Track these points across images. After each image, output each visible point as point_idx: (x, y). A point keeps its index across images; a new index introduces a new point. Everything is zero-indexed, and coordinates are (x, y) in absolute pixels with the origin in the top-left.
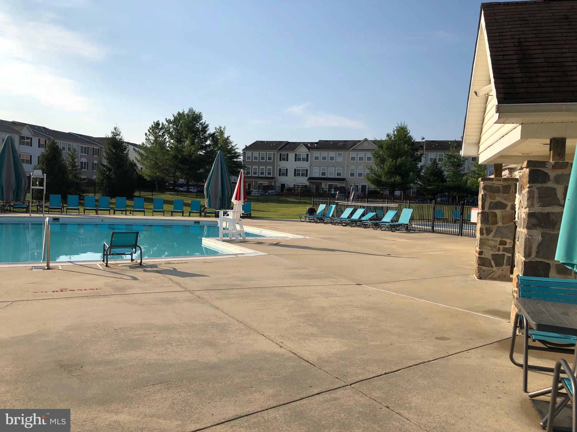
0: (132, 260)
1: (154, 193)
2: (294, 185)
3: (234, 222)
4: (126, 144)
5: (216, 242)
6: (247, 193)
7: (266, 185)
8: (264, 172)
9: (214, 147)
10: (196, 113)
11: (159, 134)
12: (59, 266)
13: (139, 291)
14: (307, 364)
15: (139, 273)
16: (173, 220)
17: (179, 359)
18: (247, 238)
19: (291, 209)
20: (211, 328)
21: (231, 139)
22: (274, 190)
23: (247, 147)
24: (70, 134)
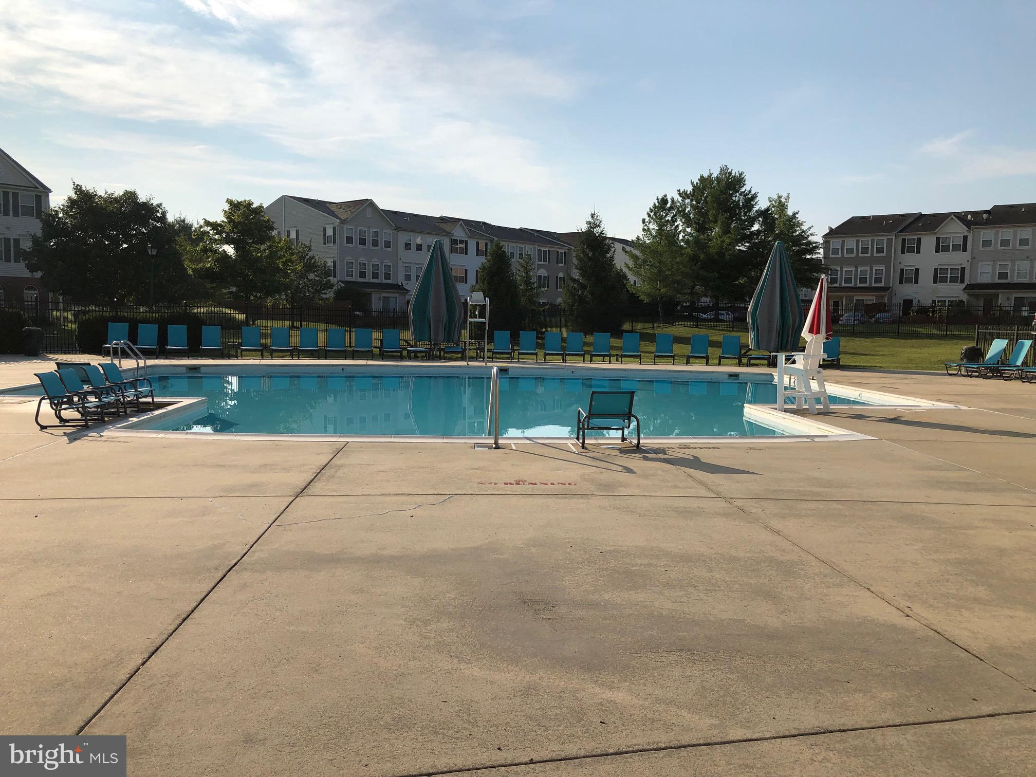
0: (623, 439)
1: (655, 325)
2: (934, 301)
3: (806, 375)
4: (611, 242)
5: (770, 412)
6: (833, 319)
7: (871, 303)
8: (868, 276)
9: (768, 234)
10: (733, 174)
11: (667, 219)
12: (512, 444)
13: (637, 492)
14: (964, 654)
15: (634, 462)
16: (690, 372)
17: (710, 614)
18: (833, 407)
19: (926, 350)
20: (767, 567)
21: (800, 217)
22: (887, 311)
23: (831, 230)
24: (522, 231)
